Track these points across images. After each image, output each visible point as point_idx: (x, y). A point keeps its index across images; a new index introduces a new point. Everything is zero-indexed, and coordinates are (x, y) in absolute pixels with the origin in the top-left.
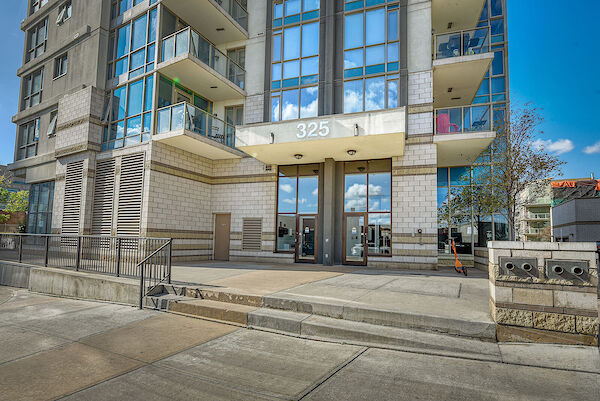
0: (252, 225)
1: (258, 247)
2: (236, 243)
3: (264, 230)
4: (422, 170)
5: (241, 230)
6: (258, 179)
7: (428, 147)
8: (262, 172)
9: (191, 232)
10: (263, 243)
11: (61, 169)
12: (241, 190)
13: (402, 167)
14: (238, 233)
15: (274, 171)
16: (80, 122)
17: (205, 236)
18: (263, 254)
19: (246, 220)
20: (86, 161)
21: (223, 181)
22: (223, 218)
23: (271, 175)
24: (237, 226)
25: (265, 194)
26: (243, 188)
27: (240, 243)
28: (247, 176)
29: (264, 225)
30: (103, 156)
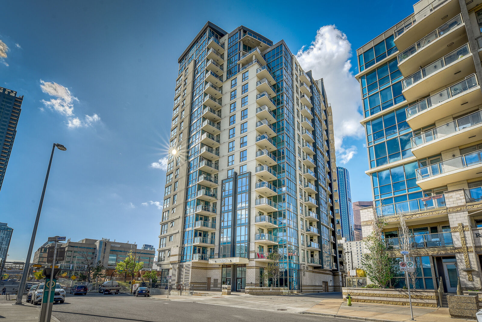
0: (216, 280)
1: (217, 287)
2: (212, 286)
3: (218, 282)
4: (252, 267)
5: (213, 282)
6: (217, 268)
7: (253, 261)
8: (218, 266)
9: (201, 283)
10: (218, 286)
11: (171, 266)
12: (213, 271)
13: (248, 267)
14: (213, 283)
15: (221, 266)
16: (176, 255)
17: (204, 284)
18: (218, 289)
19: (214, 280)
20: (177, 265)
21: (209, 269)
22: (209, 279)
23: (220, 267)
24: (212, 281)
25: (219, 272)
26: (214, 271)
27: (213, 286)
28: (215, 268)
29: (218, 281)
30: (181, 264)
